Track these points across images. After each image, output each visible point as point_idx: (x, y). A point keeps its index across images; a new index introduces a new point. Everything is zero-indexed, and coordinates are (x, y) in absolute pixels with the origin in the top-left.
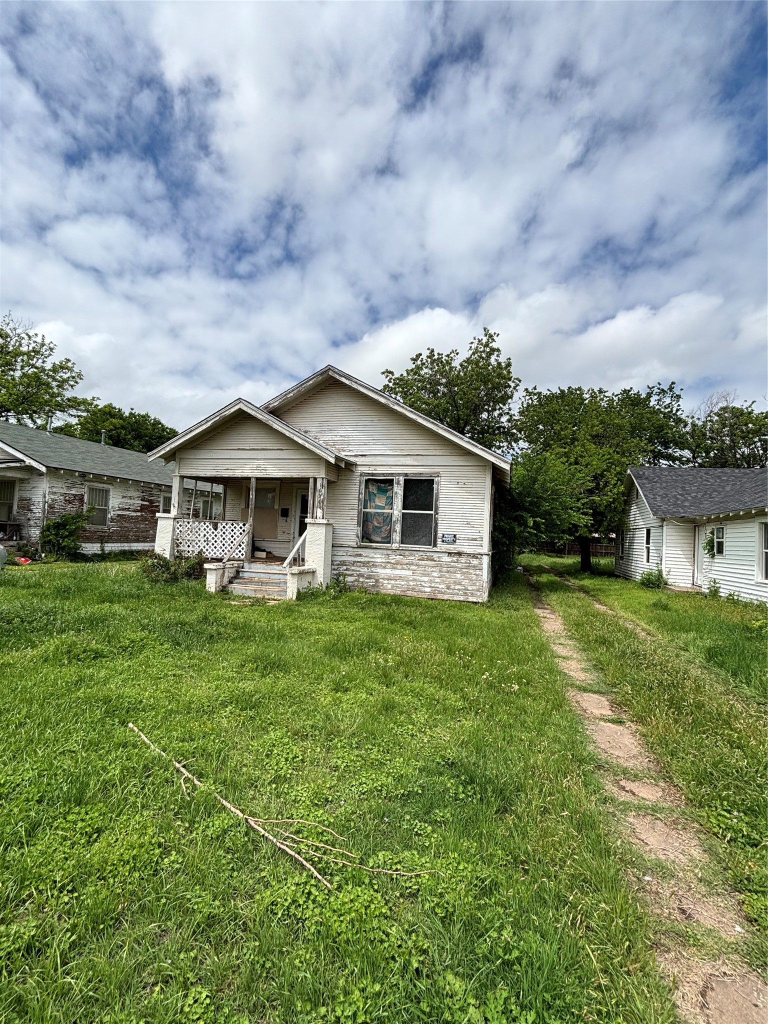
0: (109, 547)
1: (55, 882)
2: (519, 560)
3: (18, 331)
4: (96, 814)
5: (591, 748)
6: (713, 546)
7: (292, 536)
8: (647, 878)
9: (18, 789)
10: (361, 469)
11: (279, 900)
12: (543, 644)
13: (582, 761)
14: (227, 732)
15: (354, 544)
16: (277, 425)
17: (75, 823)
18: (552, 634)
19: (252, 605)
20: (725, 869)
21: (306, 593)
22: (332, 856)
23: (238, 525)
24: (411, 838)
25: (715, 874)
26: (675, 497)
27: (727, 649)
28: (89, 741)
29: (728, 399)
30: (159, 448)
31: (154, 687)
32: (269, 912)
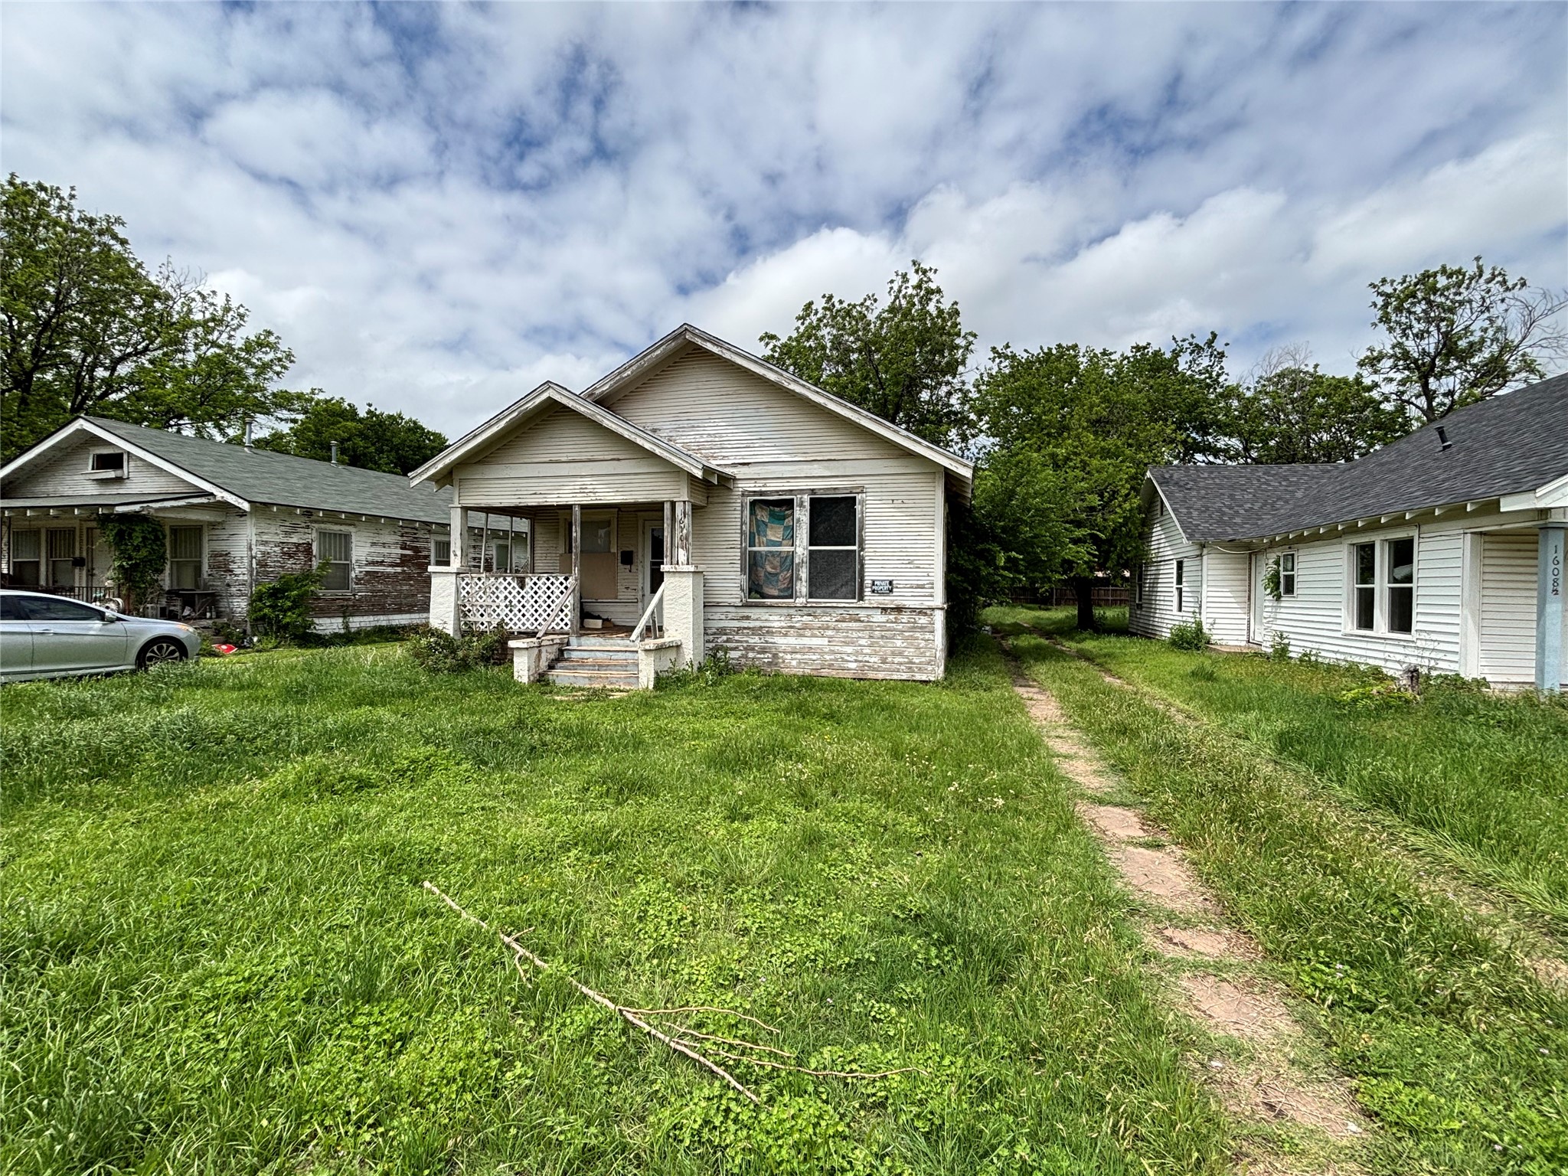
0: (357, 622)
1: (348, 1113)
2: (984, 617)
3: (184, 289)
4: (397, 1014)
5: (1119, 885)
6: (1279, 582)
7: (640, 593)
8: (1214, 1063)
9: (271, 985)
10: (742, 486)
11: (685, 1121)
12: (1033, 738)
13: (1107, 904)
14: (574, 887)
15: (738, 602)
16: (609, 421)
17: (366, 1028)
18: (1044, 722)
19: (588, 700)
20: (1326, 1045)
21: (668, 678)
22: (754, 1057)
23: (557, 579)
24: (867, 1026)
25: (1313, 1052)
26: (1219, 510)
27: (1307, 734)
28: (368, 910)
29: (1297, 357)
30: (427, 465)
31: (455, 827)
32: (671, 1140)
